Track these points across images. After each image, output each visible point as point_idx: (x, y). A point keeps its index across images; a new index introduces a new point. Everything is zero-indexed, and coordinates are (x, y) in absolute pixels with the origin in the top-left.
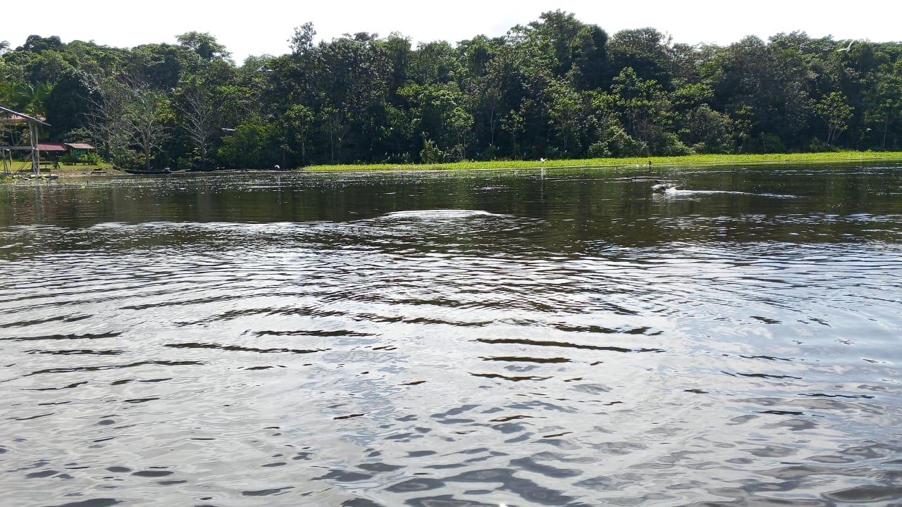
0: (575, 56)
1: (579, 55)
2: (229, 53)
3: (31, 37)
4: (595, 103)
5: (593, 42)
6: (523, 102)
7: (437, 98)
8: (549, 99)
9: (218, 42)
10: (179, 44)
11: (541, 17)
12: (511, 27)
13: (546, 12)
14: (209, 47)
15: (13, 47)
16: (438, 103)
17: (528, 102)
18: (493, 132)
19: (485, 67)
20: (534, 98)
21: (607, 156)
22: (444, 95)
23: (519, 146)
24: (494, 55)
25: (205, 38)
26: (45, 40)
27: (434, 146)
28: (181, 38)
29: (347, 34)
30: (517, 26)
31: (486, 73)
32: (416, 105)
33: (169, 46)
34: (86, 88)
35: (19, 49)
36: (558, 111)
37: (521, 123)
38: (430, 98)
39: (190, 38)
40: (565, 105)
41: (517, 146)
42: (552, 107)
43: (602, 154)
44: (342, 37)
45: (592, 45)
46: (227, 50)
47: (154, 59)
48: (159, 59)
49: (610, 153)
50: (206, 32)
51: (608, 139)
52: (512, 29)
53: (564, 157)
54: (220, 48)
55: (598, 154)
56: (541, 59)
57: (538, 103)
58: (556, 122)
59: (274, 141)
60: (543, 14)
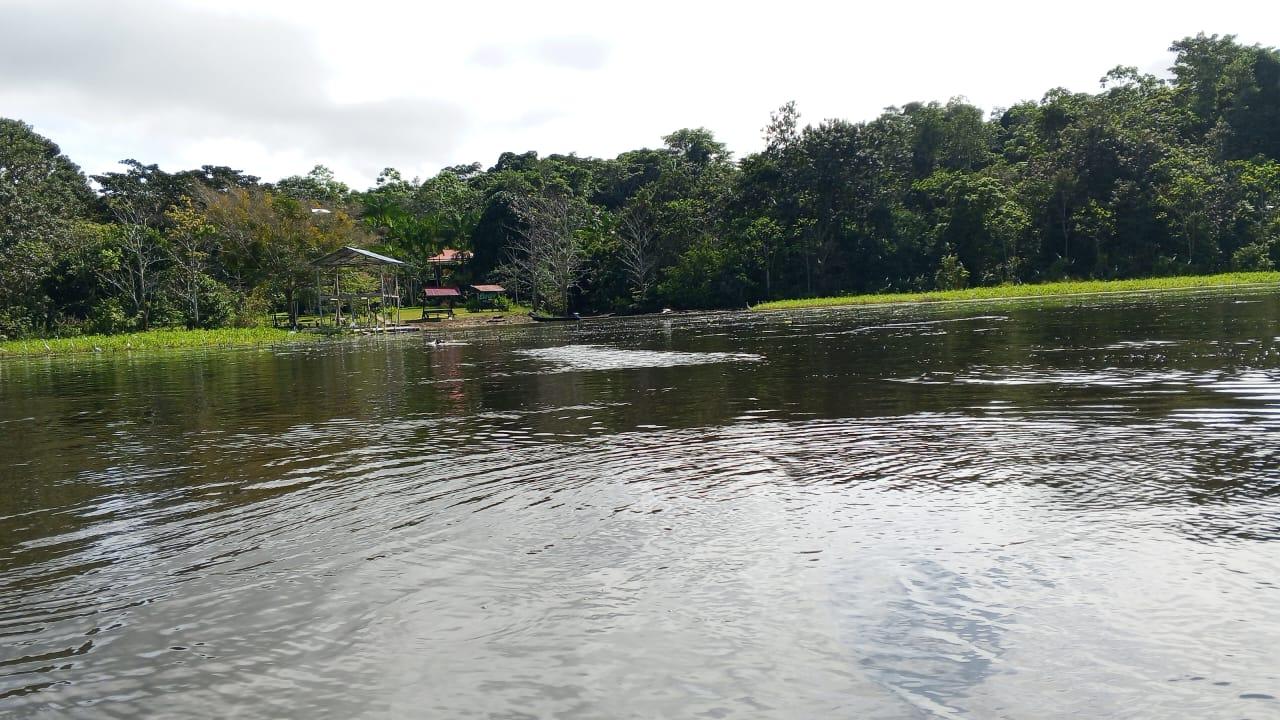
0: (1222, 105)
1: (1229, 103)
2: (728, 153)
3: (504, 155)
4: (1246, 179)
5: (1253, 79)
6: (1117, 186)
7: (973, 190)
8: (1164, 179)
9: (716, 139)
10: (667, 147)
11: (1172, 49)
12: (1107, 71)
13: (1180, 39)
14: (703, 149)
15: (485, 169)
16: (974, 197)
17: (1125, 186)
18: (1067, 236)
19: (1058, 136)
20: (1138, 178)
21: (1264, 268)
22: (985, 185)
23: (1106, 257)
24: (1076, 118)
25: (697, 136)
26: (518, 157)
27: (957, 264)
28: (668, 140)
29: (891, 108)
30: (1118, 68)
31: (1059, 145)
32: (941, 204)
33: (651, 152)
34: (515, 215)
35: (491, 170)
36: (1172, 197)
37: (1109, 219)
38: (964, 190)
39: (679, 139)
40: (1188, 187)
41: (1102, 257)
42: (1164, 192)
43: (1255, 265)
44: (884, 112)
45: (1251, 85)
46: (728, 148)
47: (632, 170)
48: (637, 170)
49: (1270, 263)
50: (698, 127)
51: (1271, 239)
52: (1109, 73)
53: (1187, 272)
54: (717, 147)
55: (1250, 265)
56: (1168, 114)
57: (1144, 187)
58: (1171, 213)
59: (729, 269)
60: (1174, 42)
